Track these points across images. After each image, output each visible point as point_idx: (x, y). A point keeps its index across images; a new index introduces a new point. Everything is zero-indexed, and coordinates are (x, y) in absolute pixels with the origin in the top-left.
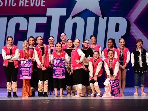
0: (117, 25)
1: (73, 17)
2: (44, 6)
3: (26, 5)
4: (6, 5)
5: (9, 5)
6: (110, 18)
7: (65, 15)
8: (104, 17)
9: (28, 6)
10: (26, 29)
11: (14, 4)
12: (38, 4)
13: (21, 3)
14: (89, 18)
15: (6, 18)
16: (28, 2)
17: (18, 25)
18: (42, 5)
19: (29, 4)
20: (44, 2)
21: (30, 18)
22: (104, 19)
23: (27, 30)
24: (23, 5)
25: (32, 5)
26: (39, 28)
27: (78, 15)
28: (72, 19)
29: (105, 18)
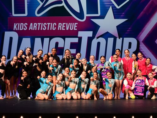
0: (130, 44)
1: (98, 38)
2: (76, 29)
3: (63, 29)
4: (48, 29)
5: (51, 29)
6: (125, 38)
9: (64, 29)
10: (63, 47)
11: (54, 28)
12: (72, 28)
13: (60, 28)
14: (109, 39)
15: (49, 39)
16: (64, 26)
17: (57, 44)
18: (75, 29)
19: (65, 28)
20: (76, 26)
21: (66, 39)
23: (64, 47)
24: (61, 29)
25: (67, 29)
26: (73, 46)
27: (101, 36)
29: (121, 39)
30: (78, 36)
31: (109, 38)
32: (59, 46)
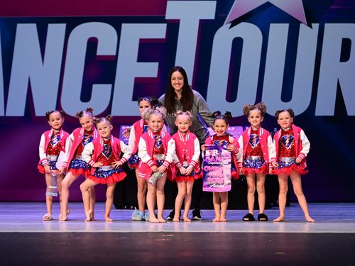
1: (234, 23)
6: (327, 26)
7: (212, 17)
8: (313, 25)
10: (115, 54)
14: (273, 26)
15: (63, 26)
17: (92, 43)
21: (124, 26)
22: (311, 27)
23: (116, 57)
26: (148, 50)
27: (247, 18)
28: (231, 27)
29: (316, 26)
30: (167, 17)
31: (271, 24)
32: (99, 53)
